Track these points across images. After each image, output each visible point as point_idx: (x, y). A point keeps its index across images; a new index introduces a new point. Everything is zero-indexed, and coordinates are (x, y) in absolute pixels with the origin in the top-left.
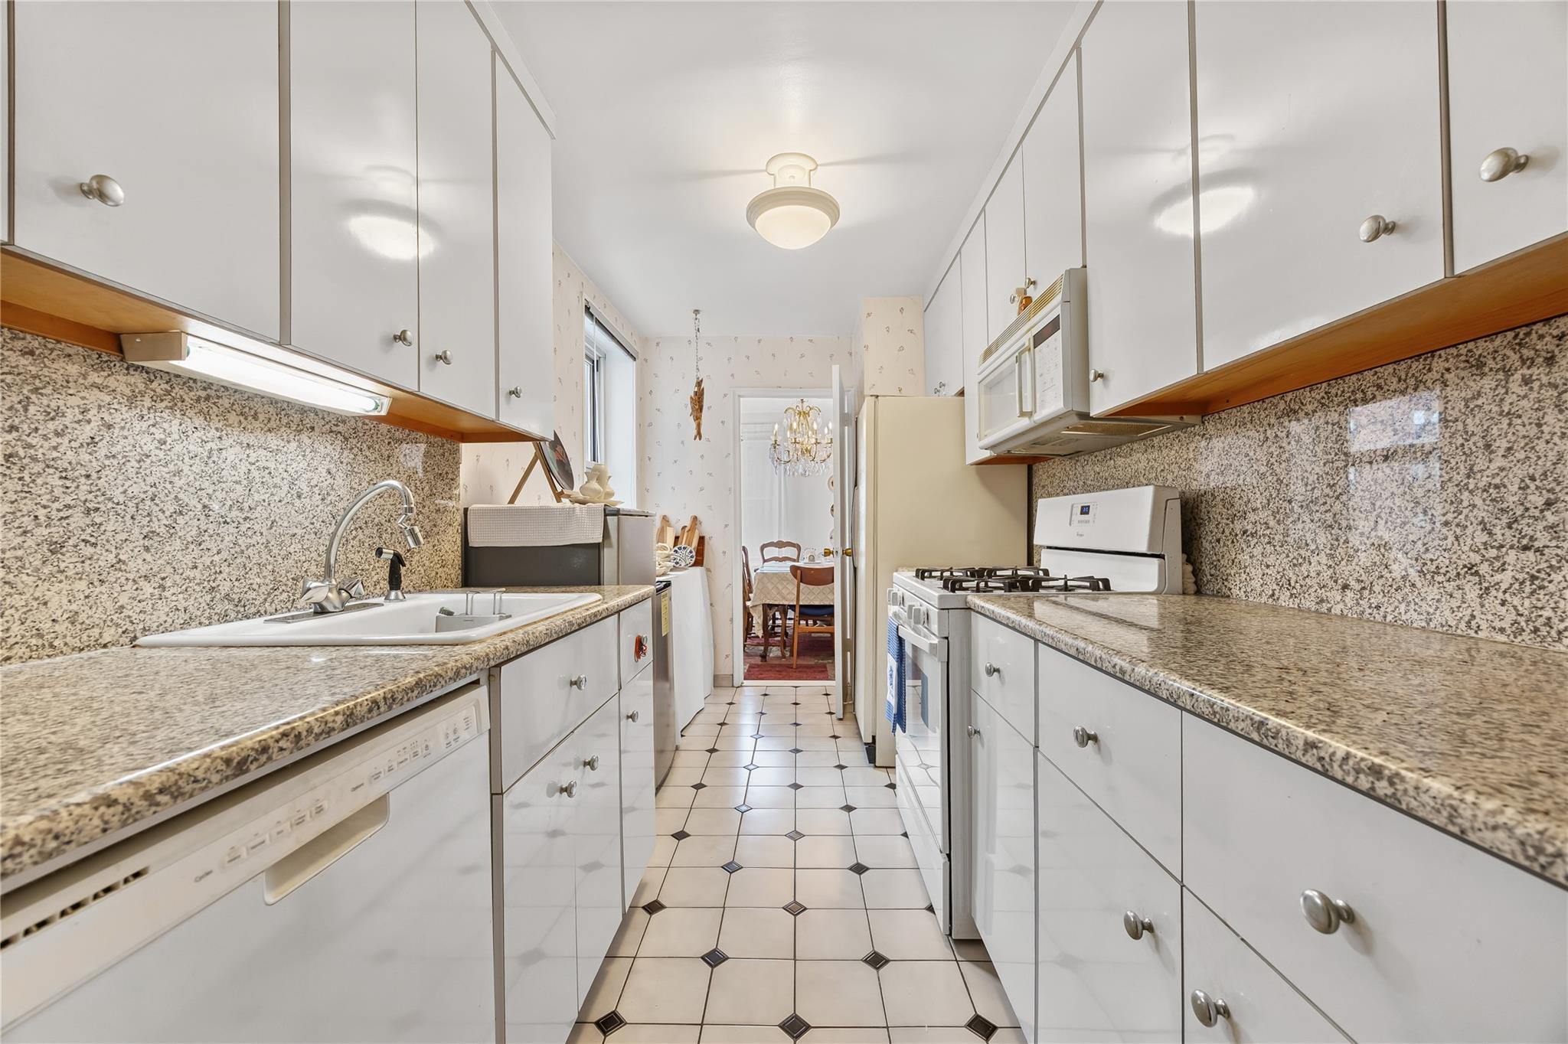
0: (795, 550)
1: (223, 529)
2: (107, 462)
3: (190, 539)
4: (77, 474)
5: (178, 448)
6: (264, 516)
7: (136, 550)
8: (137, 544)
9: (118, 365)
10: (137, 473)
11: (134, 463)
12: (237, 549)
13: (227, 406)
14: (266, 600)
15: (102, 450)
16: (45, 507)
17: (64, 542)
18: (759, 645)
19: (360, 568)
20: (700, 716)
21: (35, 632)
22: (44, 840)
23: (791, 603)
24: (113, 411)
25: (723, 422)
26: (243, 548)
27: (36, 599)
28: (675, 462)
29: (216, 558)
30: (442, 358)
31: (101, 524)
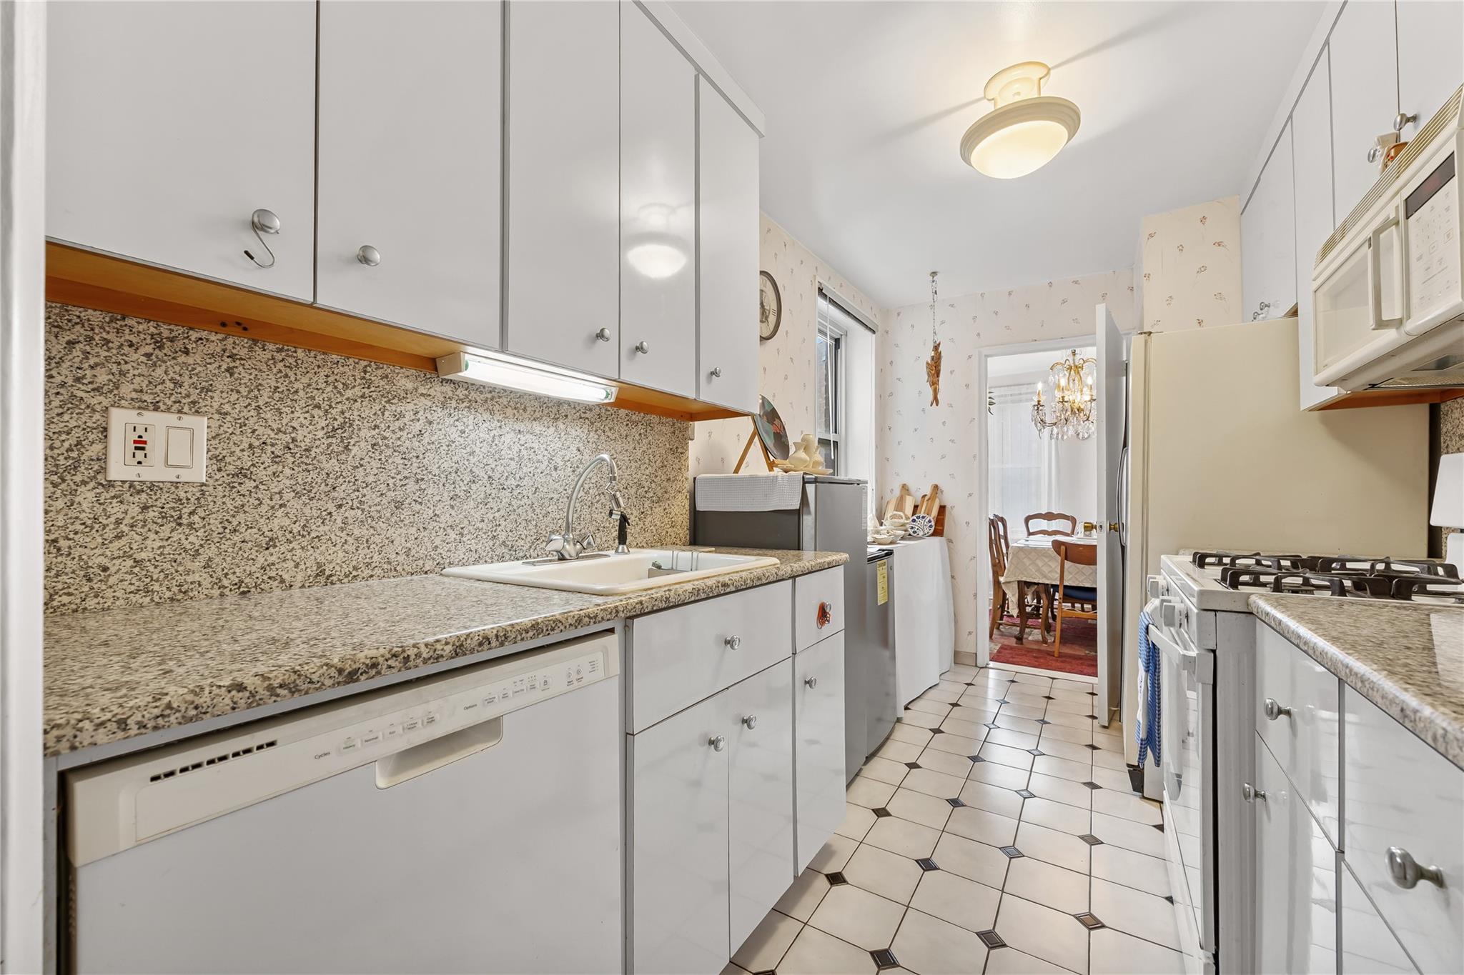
0: (1069, 523)
1: (502, 493)
2: (429, 447)
3: (480, 501)
4: (411, 455)
5: (473, 436)
6: (530, 484)
7: (446, 508)
8: (446, 503)
9: (436, 380)
10: (447, 454)
11: (445, 447)
12: (511, 508)
13: (505, 403)
14: (531, 547)
15: (426, 439)
16: (393, 478)
17: (403, 501)
18: (1014, 625)
19: (602, 525)
20: (932, 691)
21: (386, 560)
22: (187, 708)
23: (1054, 583)
24: (432, 412)
25: (967, 386)
26: (515, 507)
27: (387, 538)
28: (916, 430)
29: (497, 515)
30: (640, 348)
31: (425, 489)
